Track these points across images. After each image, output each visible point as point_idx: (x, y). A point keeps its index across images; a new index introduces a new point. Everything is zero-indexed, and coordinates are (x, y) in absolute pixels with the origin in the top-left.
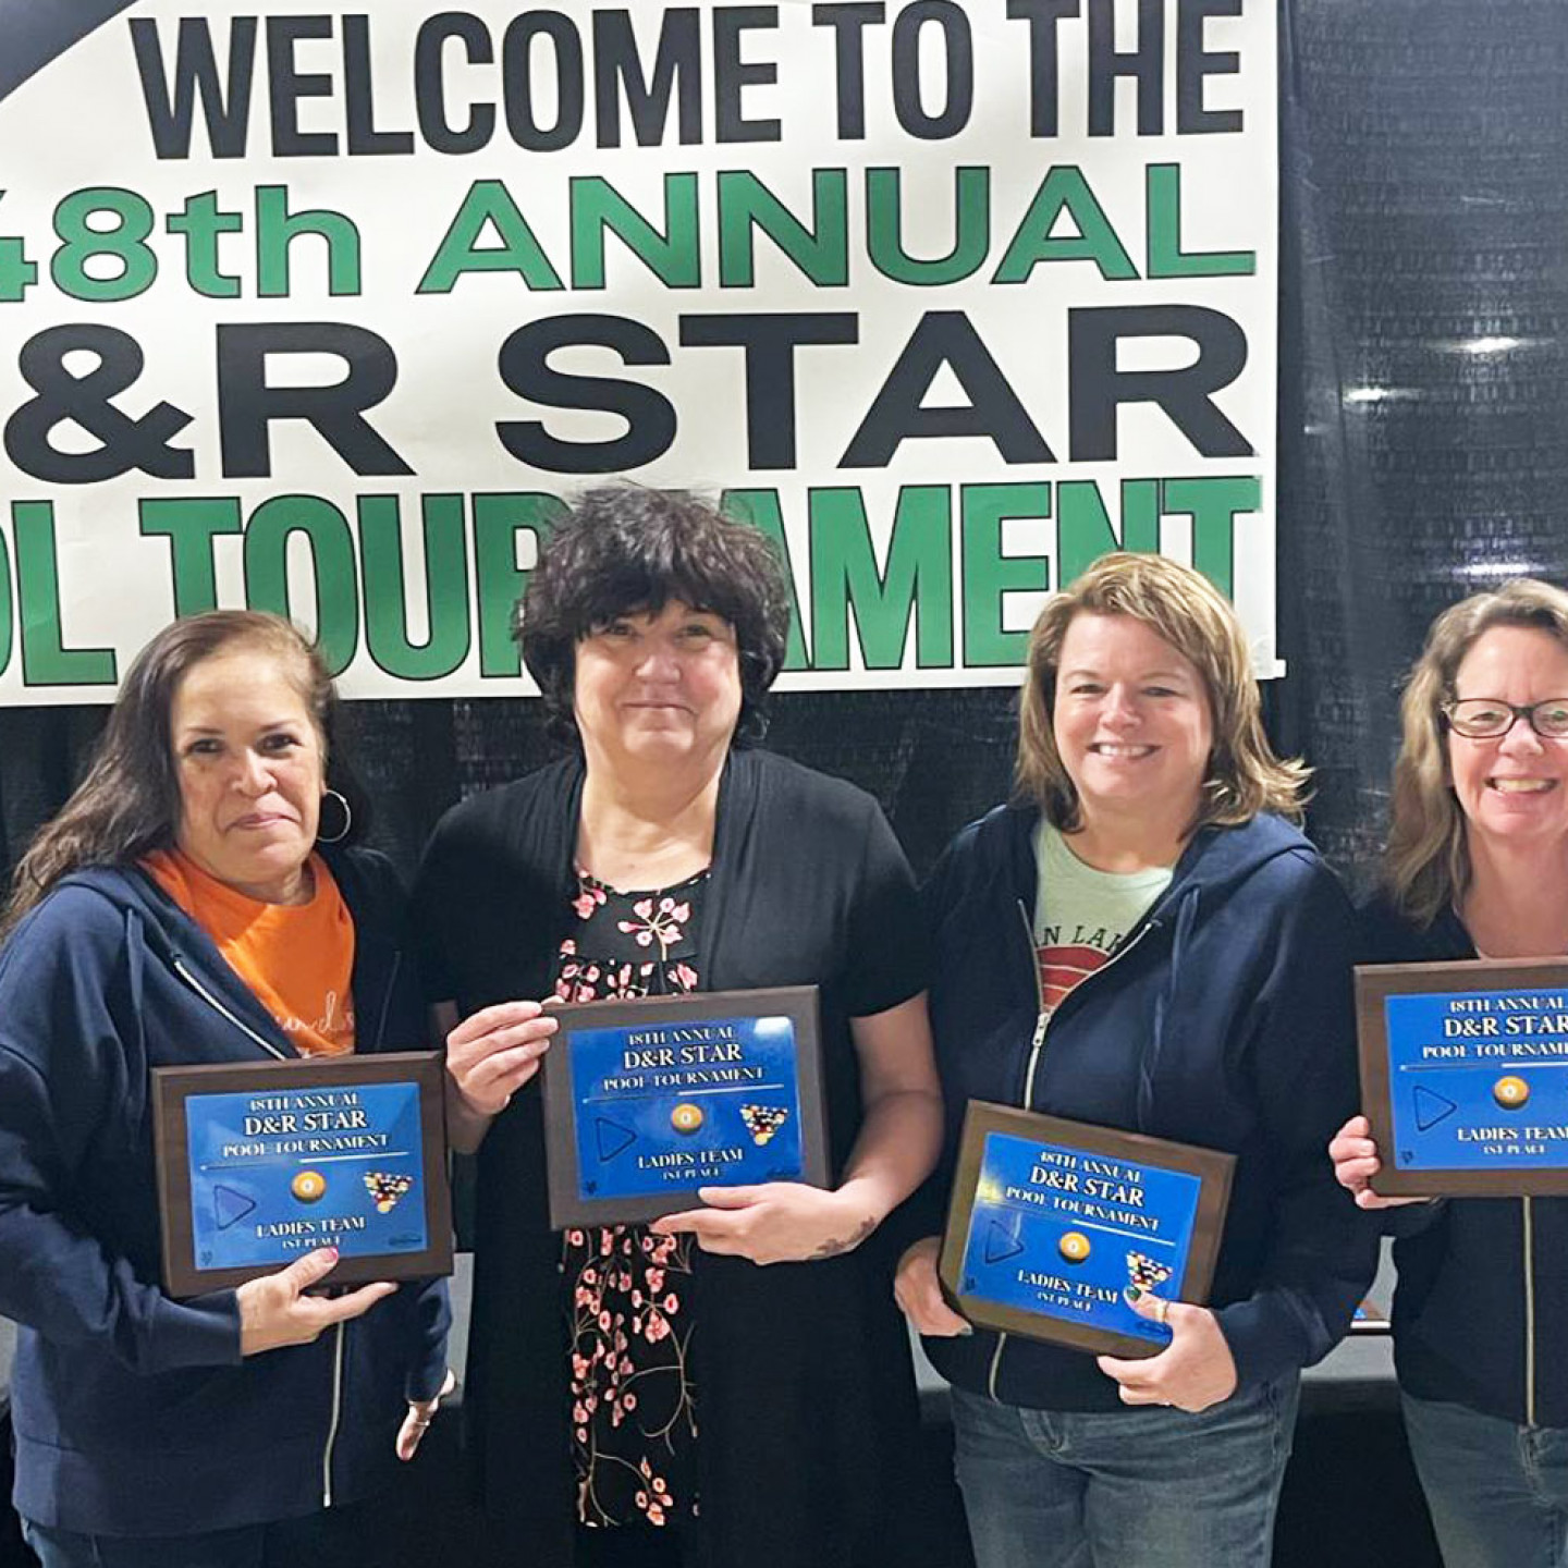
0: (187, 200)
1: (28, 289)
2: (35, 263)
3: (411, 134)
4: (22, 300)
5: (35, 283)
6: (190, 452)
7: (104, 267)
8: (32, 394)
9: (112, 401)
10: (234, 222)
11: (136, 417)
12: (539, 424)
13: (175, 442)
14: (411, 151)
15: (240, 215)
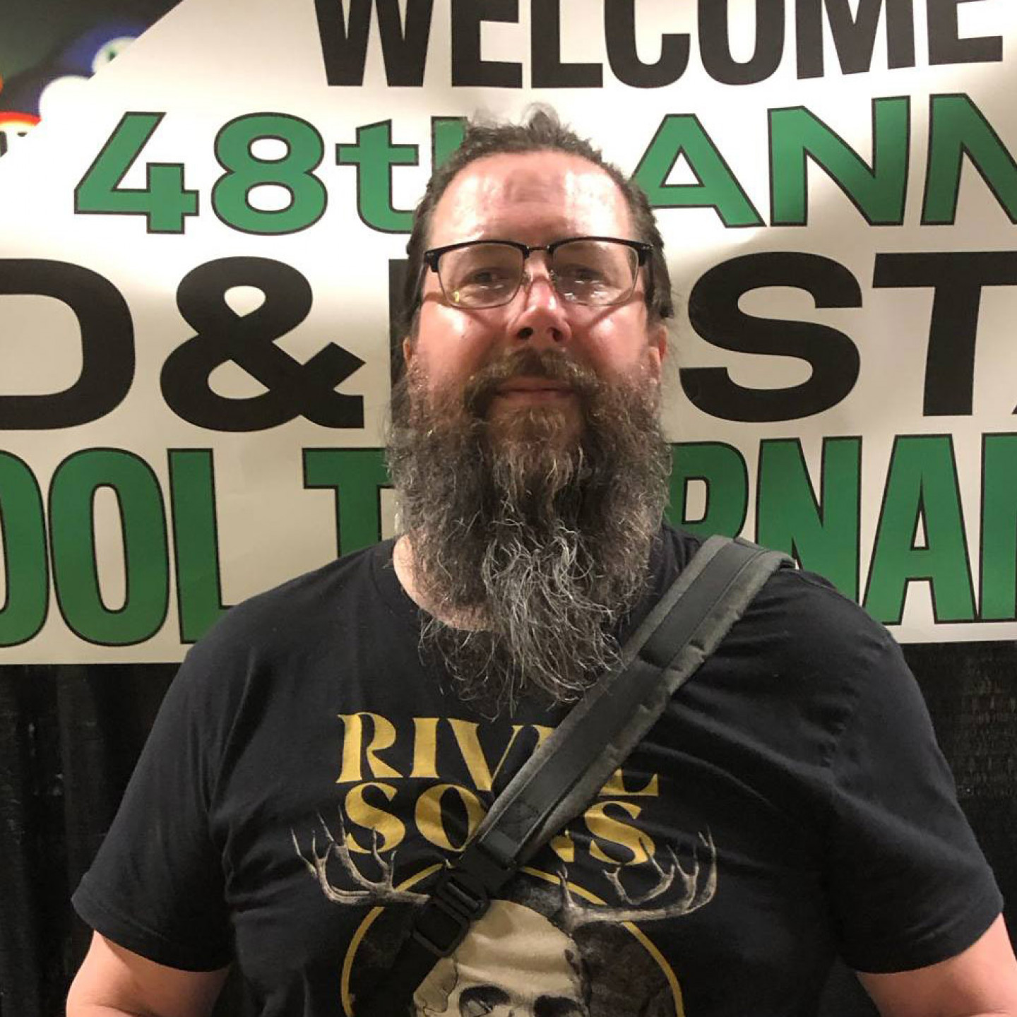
0: (359, 130)
1: (188, 220)
2: (196, 193)
3: (600, 66)
4: (182, 231)
5: (196, 214)
6: (358, 400)
7: (270, 198)
8: (191, 333)
9: (277, 342)
10: (409, 155)
11: (302, 362)
12: (723, 371)
13: (346, 388)
14: (599, 83)
15: (416, 147)
